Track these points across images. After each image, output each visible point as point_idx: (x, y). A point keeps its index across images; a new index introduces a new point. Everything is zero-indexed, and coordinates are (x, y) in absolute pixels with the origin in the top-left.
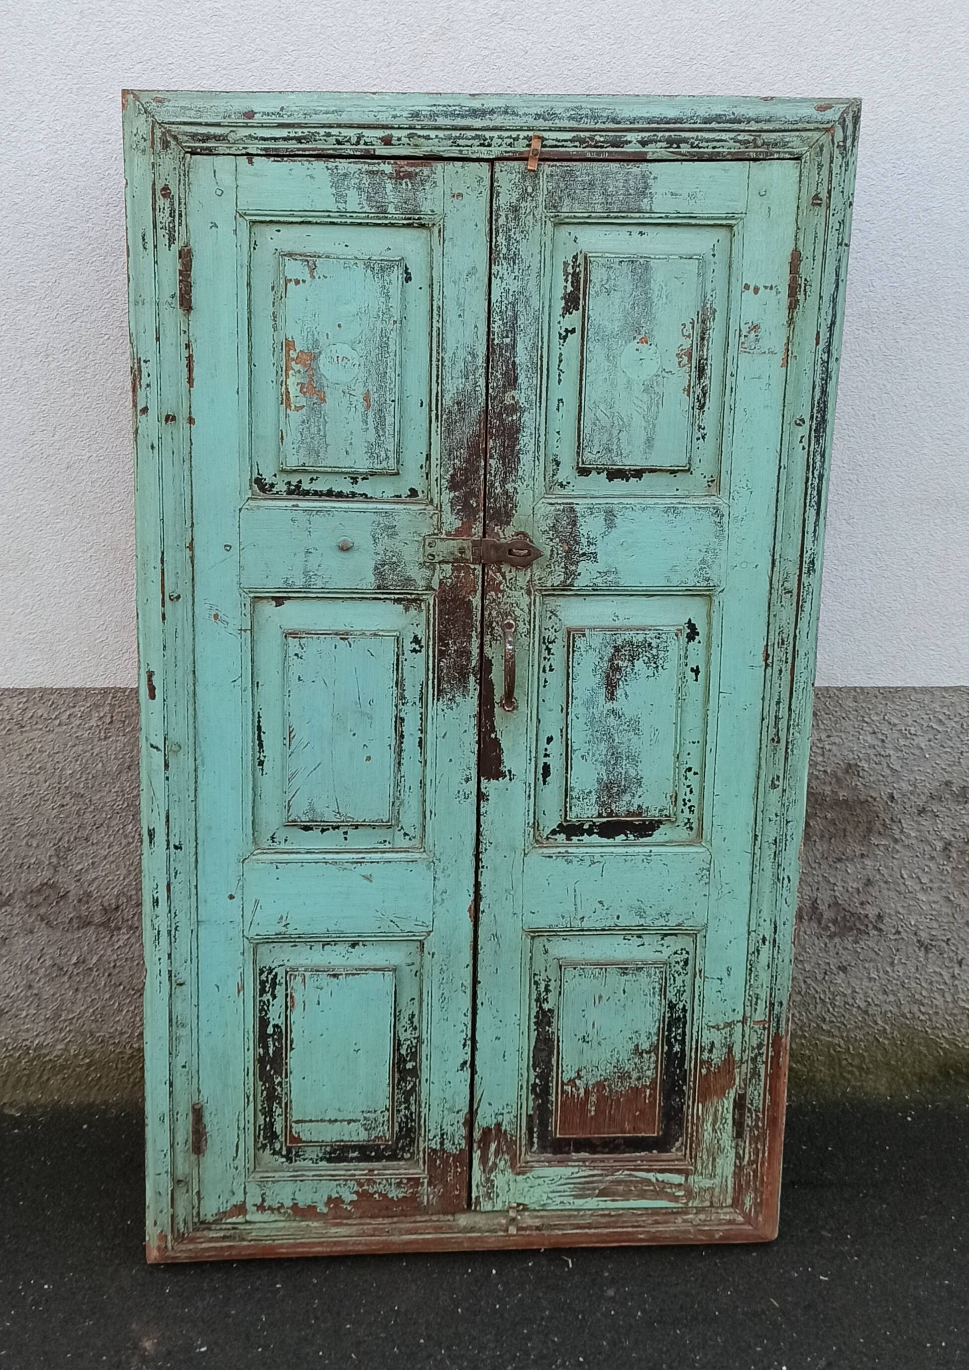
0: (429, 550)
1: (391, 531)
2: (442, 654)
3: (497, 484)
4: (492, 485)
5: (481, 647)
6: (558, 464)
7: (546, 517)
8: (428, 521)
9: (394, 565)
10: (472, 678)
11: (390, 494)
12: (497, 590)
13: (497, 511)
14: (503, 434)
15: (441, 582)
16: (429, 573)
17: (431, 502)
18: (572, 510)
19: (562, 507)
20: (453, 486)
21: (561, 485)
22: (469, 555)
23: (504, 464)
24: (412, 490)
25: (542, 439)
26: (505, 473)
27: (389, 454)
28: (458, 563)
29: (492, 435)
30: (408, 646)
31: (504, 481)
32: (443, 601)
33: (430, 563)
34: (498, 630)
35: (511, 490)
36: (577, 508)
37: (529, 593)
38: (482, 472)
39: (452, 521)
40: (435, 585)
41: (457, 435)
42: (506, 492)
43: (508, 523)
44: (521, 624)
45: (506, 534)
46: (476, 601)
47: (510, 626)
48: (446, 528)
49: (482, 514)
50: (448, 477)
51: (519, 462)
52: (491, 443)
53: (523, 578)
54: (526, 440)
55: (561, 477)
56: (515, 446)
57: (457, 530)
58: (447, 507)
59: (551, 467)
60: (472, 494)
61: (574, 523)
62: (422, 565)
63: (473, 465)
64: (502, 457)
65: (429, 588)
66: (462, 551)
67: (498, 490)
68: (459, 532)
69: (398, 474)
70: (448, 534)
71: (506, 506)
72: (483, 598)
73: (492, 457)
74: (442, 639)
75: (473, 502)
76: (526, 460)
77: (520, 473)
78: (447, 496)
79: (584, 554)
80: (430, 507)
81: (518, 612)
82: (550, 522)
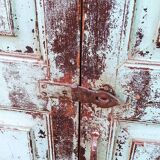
0: (42, 90)
1: (16, 75)
2: (56, 142)
3: (90, 50)
4: (86, 51)
5: (79, 141)
6: (141, 36)
7: (126, 76)
8: (40, 71)
9: (21, 96)
10: (74, 154)
11: (13, 48)
12: (88, 115)
13: (90, 69)
14: (96, 10)
15: (52, 108)
16: (44, 102)
17: (42, 58)
18: (147, 73)
19: (139, 71)
20: (57, 48)
21: (142, 54)
22: (69, 95)
23: (96, 35)
24: (27, 47)
25: (130, 16)
26: (97, 43)
27: (5, 20)
28: (63, 99)
29: (86, 9)
30: (37, 134)
31: (95, 49)
32: (54, 118)
33: (45, 96)
34: (89, 136)
35: (101, 56)
36: (151, 73)
37: (109, 120)
38: (78, 40)
39: (57, 73)
40: (49, 108)
41: (57, 9)
42: (97, 57)
43: (97, 78)
44: (103, 135)
45: (96, 85)
46: (75, 120)
47: (96, 135)
48: (53, 77)
49: (78, 70)
50: (52, 42)
51: (108, 34)
52: (85, 17)
53: (106, 112)
54: (116, 15)
55: (142, 47)
56: (105, 20)
57: (61, 79)
58: (53, 64)
59: (135, 39)
60: (71, 55)
61: (147, 82)
62: (39, 97)
63: (71, 34)
64: (95, 30)
65: (45, 110)
66: (65, 92)
67: (91, 55)
68: (62, 80)
69: (14, 36)
70: (55, 80)
71: (96, 66)
72: (80, 119)
73: (86, 29)
74: (56, 135)
75: (72, 61)
76: (114, 33)
77: (109, 43)
78: (52, 56)
79: (151, 102)
80: (41, 62)
81: (102, 129)
82: (129, 80)
